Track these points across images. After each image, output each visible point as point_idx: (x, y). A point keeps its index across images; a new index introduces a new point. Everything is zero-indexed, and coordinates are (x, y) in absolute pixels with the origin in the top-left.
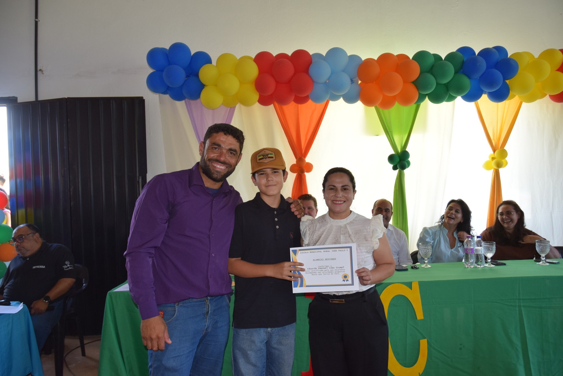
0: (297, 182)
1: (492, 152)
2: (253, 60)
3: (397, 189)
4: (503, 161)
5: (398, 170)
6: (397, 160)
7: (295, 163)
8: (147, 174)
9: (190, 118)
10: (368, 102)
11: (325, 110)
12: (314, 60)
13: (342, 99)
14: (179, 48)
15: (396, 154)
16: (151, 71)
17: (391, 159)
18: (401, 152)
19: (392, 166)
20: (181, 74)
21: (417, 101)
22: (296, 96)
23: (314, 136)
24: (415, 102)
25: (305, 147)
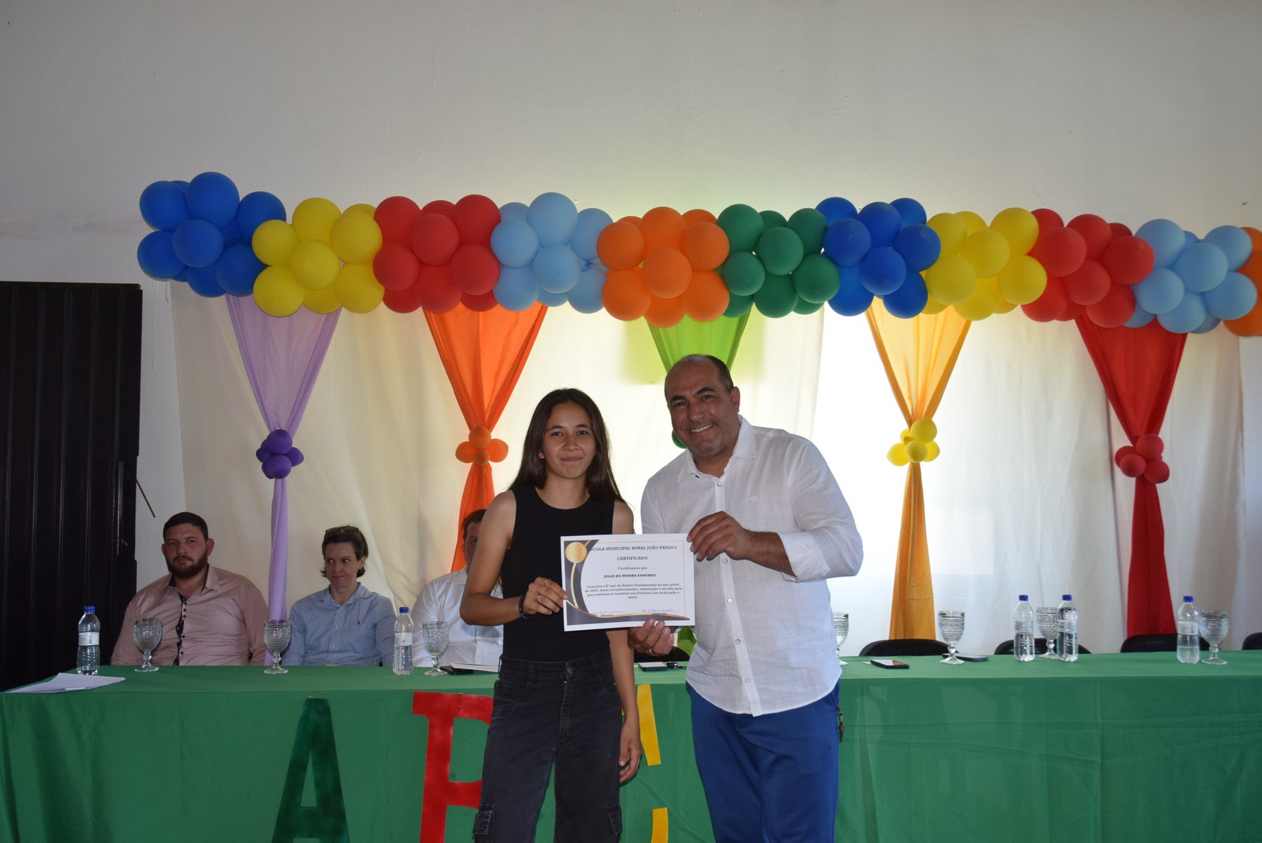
0: (473, 483)
1: (906, 426)
2: (373, 213)
4: (928, 445)
7: (468, 440)
8: (138, 458)
10: (621, 310)
11: (537, 324)
12: (503, 218)
13: (568, 303)
14: (212, 184)
16: (148, 230)
20: (213, 240)
21: (727, 310)
22: (464, 293)
23: (511, 381)
24: (723, 312)
25: (491, 405)
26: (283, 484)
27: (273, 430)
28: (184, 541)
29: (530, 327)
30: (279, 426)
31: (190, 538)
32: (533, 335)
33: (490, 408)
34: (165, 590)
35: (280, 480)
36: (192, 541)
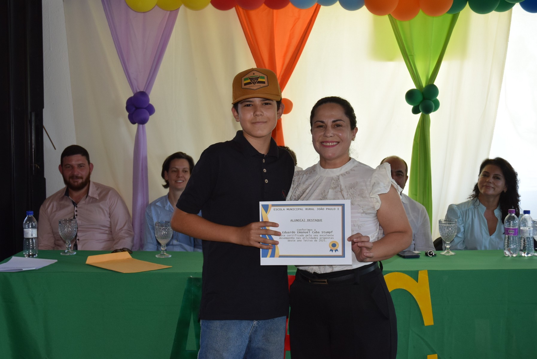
3: (418, 142)
5: (420, 114)
6: (420, 98)
8: (44, 110)
9: (109, 25)
13: (338, 4)
15: (418, 89)
17: (410, 96)
18: (425, 87)
19: (411, 107)
21: (450, 10)
23: (295, 58)
24: (447, 11)
25: (281, 74)
26: (143, 128)
27: (135, 92)
28: (76, 166)
29: (308, 20)
30: (139, 89)
31: (81, 164)
32: (310, 26)
33: (280, 77)
34: (62, 199)
35: (141, 126)
36: (81, 166)
